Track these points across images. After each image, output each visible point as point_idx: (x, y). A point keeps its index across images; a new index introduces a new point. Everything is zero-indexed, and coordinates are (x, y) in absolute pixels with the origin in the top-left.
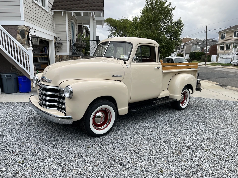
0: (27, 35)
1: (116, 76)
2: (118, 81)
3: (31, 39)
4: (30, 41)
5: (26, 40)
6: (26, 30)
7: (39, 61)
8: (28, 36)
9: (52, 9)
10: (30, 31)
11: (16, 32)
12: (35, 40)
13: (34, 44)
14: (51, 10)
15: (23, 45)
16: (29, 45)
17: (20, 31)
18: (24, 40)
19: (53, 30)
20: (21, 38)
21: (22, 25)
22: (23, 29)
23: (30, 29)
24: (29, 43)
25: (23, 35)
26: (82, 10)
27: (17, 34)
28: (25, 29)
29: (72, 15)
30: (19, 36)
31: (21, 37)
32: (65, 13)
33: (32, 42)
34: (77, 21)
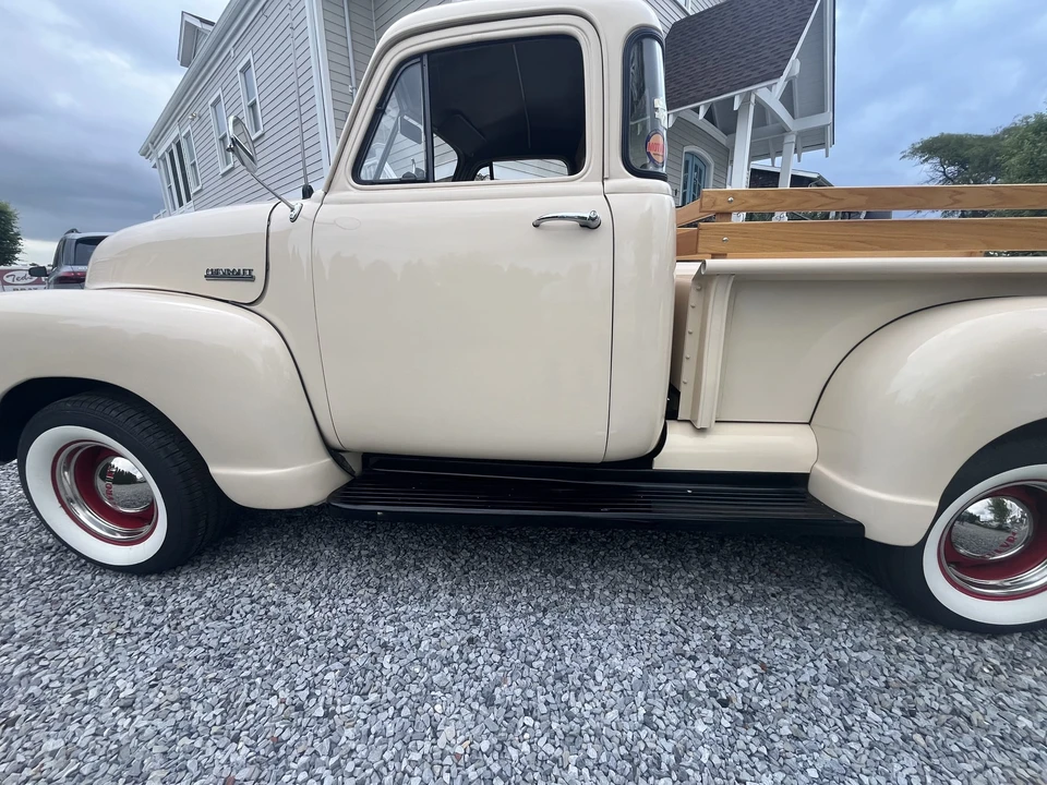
1: (227, 275)
2: (233, 302)
34: (728, 150)
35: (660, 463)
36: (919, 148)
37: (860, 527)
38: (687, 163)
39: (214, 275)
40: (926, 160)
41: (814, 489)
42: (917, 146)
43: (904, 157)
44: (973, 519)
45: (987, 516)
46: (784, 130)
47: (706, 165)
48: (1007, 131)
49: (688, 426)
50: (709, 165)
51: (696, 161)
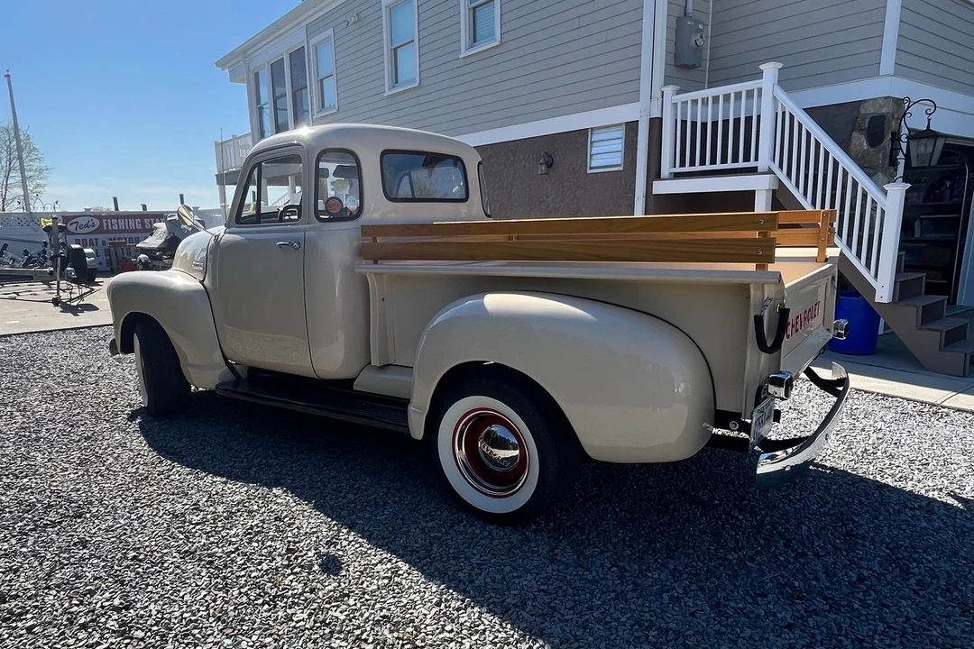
0: (893, 134)
2: (198, 280)
3: (904, 146)
4: (901, 156)
5: (885, 151)
6: (892, 115)
7: (917, 234)
8: (896, 137)
10: (908, 115)
11: (850, 126)
12: (922, 149)
13: (914, 164)
15: (871, 171)
16: (892, 170)
17: (868, 120)
18: (879, 153)
20: (866, 146)
23: (909, 107)
24: (893, 163)
25: (875, 134)
27: (854, 133)
28: (888, 109)
30: (860, 141)
31: (868, 141)
33: (907, 157)
37: (408, 427)
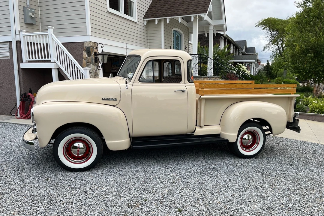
0: (94, 53)
1: (109, 99)
2: (110, 105)
5: (92, 58)
6: (93, 47)
9: (144, 18)
11: (82, 49)
13: (101, 62)
14: (142, 19)
15: (89, 64)
16: (96, 64)
17: (86, 48)
18: (90, 58)
19: (145, 43)
20: (87, 56)
21: (88, 41)
22: (89, 46)
23: (97, 45)
24: (96, 61)
25: (88, 53)
26: (180, 14)
27: (84, 52)
28: (91, 45)
29: (180, 22)
30: (85, 54)
31: (87, 54)
32: (160, 21)
34: (188, 29)
35: (195, 134)
36: (262, 23)
37: (228, 140)
38: (173, 34)
39: (104, 99)
40: (264, 28)
41: (221, 136)
42: (261, 22)
43: (256, 26)
44: (245, 139)
45: (247, 138)
46: (209, 24)
47: (181, 35)
48: (290, 18)
49: (199, 127)
50: (182, 35)
51: (177, 33)
